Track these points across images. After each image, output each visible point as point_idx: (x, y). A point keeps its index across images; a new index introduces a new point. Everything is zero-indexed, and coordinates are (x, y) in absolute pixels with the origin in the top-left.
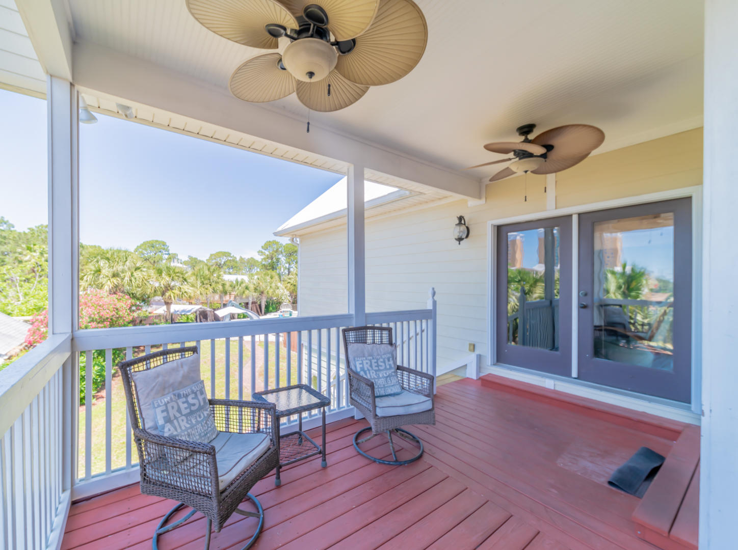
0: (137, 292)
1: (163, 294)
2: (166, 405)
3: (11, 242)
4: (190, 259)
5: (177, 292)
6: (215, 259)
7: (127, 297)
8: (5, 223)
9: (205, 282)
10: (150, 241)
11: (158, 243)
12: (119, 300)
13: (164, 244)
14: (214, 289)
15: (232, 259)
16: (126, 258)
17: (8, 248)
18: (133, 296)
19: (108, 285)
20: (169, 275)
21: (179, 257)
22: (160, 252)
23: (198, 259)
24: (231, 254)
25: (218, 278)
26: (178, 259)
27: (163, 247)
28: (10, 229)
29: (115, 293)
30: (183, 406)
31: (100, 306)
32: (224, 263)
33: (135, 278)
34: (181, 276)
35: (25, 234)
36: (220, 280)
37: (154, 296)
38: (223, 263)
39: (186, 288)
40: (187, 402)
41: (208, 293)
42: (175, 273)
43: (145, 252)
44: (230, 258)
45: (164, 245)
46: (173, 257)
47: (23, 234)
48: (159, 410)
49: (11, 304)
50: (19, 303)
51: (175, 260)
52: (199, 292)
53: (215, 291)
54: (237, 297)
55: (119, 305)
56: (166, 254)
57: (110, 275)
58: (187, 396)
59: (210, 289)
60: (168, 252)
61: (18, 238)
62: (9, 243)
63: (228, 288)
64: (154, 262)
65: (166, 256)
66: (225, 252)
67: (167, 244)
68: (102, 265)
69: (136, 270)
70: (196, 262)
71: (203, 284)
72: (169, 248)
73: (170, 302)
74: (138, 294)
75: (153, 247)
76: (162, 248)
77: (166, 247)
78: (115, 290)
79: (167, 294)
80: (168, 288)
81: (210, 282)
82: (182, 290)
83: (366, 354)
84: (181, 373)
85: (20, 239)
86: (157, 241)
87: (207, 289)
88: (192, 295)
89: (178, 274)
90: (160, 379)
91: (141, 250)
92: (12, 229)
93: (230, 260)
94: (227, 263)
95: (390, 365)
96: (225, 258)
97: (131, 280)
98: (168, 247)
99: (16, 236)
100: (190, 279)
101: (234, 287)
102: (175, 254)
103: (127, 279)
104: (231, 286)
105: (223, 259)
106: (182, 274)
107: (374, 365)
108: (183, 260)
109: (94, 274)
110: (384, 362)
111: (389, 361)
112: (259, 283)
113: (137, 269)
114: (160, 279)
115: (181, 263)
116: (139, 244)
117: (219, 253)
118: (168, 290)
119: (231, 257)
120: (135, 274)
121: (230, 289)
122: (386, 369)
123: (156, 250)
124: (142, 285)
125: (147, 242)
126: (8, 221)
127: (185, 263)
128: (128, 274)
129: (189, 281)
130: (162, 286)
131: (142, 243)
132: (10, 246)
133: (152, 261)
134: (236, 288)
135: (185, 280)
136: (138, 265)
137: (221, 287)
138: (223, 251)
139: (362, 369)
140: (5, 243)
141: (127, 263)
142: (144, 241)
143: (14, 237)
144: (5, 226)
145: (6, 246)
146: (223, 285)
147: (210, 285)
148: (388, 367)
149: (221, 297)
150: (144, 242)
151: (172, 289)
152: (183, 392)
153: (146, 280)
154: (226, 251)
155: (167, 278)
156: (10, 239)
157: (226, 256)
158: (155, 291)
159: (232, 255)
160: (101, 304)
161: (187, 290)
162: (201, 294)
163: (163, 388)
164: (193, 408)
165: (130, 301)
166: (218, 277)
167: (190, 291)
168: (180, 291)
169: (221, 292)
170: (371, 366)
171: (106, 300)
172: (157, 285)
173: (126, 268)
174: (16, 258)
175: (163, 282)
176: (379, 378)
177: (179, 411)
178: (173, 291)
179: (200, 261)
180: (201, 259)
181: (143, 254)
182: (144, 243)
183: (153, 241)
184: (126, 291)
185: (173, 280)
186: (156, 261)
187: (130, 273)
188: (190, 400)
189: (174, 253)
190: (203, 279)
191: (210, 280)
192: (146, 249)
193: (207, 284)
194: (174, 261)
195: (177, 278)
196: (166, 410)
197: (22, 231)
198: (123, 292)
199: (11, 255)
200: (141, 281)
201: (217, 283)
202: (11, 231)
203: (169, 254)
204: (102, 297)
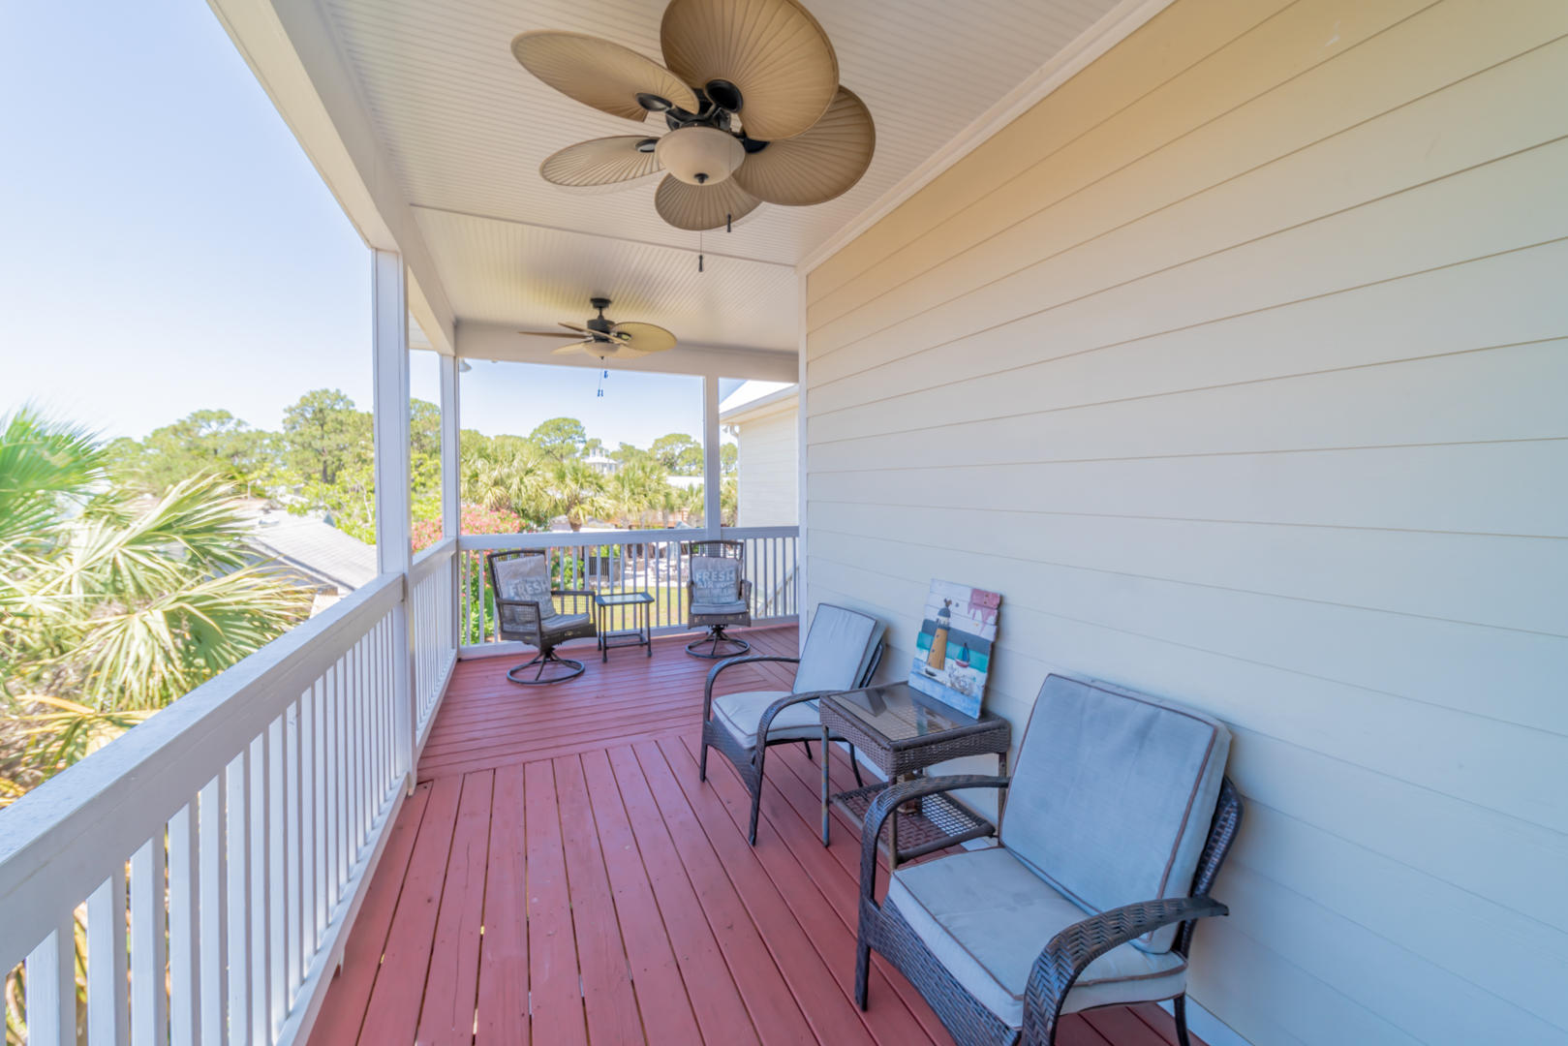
0: (530, 507)
1: (567, 510)
2: (516, 584)
3: (350, 428)
4: (622, 448)
5: (587, 506)
6: (664, 448)
7: (513, 515)
8: (342, 400)
9: (636, 491)
10: (554, 420)
11: (567, 423)
12: (502, 519)
13: (576, 424)
14: (650, 502)
15: (692, 446)
16: (514, 455)
17: (346, 439)
18: (524, 513)
19: (489, 498)
20: (577, 481)
21: (605, 445)
22: (571, 438)
23: (636, 447)
24: (690, 437)
25: (659, 484)
26: (601, 450)
27: (574, 429)
28: (348, 408)
29: (498, 510)
30: (529, 589)
31: (477, 528)
32: (680, 454)
33: (526, 487)
34: (594, 481)
35: (369, 415)
36: (661, 487)
37: (554, 516)
38: (677, 454)
39: (601, 500)
40: (532, 586)
41: (641, 509)
42: (584, 477)
43: (547, 440)
44: (689, 446)
45: (576, 426)
46: (594, 446)
47: (366, 417)
48: (511, 587)
49: (359, 527)
50: (367, 524)
51: (597, 451)
52: (625, 508)
53: (652, 506)
54: (692, 516)
55: (503, 526)
56: (580, 442)
57: (490, 483)
58: (532, 582)
59: (645, 502)
60: (583, 437)
61: (359, 423)
62: (348, 431)
63: (675, 500)
64: (562, 456)
65: (581, 446)
66: (680, 435)
67: (583, 424)
68: (480, 466)
69: (527, 473)
70: (632, 454)
71: (634, 494)
72: (585, 431)
73: (578, 523)
74: (531, 511)
75: (559, 429)
76: (573, 432)
77: (580, 430)
78: (497, 506)
79: (573, 511)
80: (575, 501)
81: (644, 490)
82: (596, 504)
83: (709, 566)
84: (529, 566)
85: (362, 424)
86: (565, 420)
87: (639, 502)
88: (612, 512)
89: (590, 479)
90: (513, 568)
91: (540, 436)
92: (351, 408)
93: (690, 448)
94: (687, 455)
95: (731, 578)
96: (680, 445)
97: (520, 490)
98: (584, 429)
99: (357, 419)
100: (609, 486)
101: (687, 499)
102: (596, 440)
103: (514, 487)
104: (680, 496)
105: (678, 447)
106: (596, 478)
107: (713, 576)
108: (611, 451)
109: (469, 481)
110: (725, 575)
111: (731, 573)
112: (730, 492)
113: (529, 472)
114: (562, 486)
115: (607, 456)
116: (537, 426)
117: (669, 436)
118: (575, 504)
119: (691, 444)
120: (525, 480)
121: (679, 501)
122: (725, 581)
123: (565, 435)
124: (536, 496)
125: (550, 421)
126: (345, 396)
127: (613, 455)
128: (515, 481)
129: (607, 489)
130: (566, 497)
131: (542, 423)
132: (349, 435)
133: (558, 455)
134: (690, 500)
135: (601, 488)
136: (530, 466)
137: (662, 499)
138: (677, 432)
139: (701, 580)
140: (341, 431)
141: (515, 463)
142: (545, 420)
143: (354, 422)
144: (341, 404)
145: (342, 436)
146: (667, 495)
147: (645, 496)
148: (728, 579)
149: (665, 517)
150: (545, 423)
151: (581, 503)
152: (529, 579)
153: (542, 489)
154: (683, 433)
155: (574, 486)
156: (349, 424)
157: (681, 442)
158: (556, 506)
159: (693, 440)
160: (477, 525)
161: (603, 505)
162: (629, 511)
163: (515, 575)
164: (537, 592)
165: (518, 521)
166: (659, 481)
167: (607, 505)
168: (593, 506)
169: (665, 508)
170: (710, 578)
171: (485, 520)
172: (558, 496)
173: (513, 470)
174: (359, 456)
175: (567, 492)
176: (715, 588)
177: (526, 590)
178: (583, 506)
179: (639, 452)
180: (641, 448)
181: (544, 442)
182: (545, 425)
183: (559, 419)
184: (513, 506)
185: (582, 487)
186: (564, 454)
187: (518, 480)
188: (535, 585)
189: (594, 437)
190: (633, 486)
191: (644, 486)
192: (547, 434)
193: (639, 494)
194: (594, 453)
195: (587, 484)
196: (517, 588)
197: (364, 411)
198: (509, 508)
199: (351, 449)
200: (534, 490)
201: (657, 491)
202: (350, 412)
203: (585, 441)
204: (479, 515)
